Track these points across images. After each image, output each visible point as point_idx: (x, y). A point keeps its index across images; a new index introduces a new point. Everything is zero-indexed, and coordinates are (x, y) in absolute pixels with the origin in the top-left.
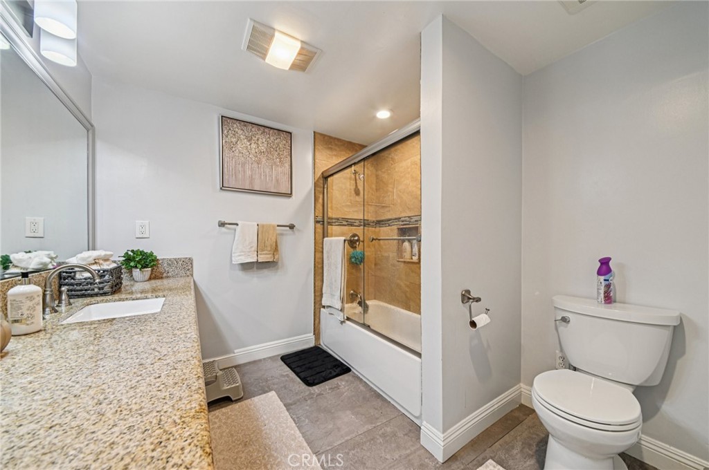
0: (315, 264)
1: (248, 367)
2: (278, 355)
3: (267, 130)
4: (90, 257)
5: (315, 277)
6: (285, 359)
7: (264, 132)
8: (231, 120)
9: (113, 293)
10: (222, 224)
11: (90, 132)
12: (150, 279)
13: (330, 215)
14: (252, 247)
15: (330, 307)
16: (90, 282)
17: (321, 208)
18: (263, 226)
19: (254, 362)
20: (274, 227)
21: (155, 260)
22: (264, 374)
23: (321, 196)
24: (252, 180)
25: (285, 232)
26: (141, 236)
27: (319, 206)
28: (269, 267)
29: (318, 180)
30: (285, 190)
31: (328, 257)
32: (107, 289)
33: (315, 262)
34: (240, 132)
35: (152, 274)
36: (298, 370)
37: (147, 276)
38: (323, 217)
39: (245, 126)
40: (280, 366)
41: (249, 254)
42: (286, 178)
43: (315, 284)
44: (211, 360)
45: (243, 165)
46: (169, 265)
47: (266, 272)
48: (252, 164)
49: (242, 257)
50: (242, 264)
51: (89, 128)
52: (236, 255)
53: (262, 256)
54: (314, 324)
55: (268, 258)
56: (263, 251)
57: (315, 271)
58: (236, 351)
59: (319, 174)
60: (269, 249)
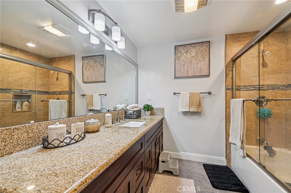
0: (226, 115)
1: (186, 162)
2: (202, 163)
3: (195, 45)
4: (131, 106)
5: (226, 124)
6: (206, 166)
7: (194, 46)
8: (179, 47)
9: (137, 118)
10: (175, 94)
11: (137, 66)
12: (151, 115)
13: (238, 84)
14: (186, 104)
15: (235, 144)
16: (131, 114)
17: (231, 80)
18: (192, 93)
19: (189, 161)
20: (198, 94)
21: (152, 108)
22: (192, 169)
23: (231, 73)
24: (187, 72)
25: (206, 96)
26: (149, 99)
27: (229, 79)
28: (197, 115)
29: (228, 64)
30: (205, 73)
31: (233, 112)
32: (135, 117)
33: (226, 114)
34: (182, 50)
35: (151, 113)
36: (210, 175)
37: (149, 114)
38: (232, 86)
39: (185, 47)
40: (202, 169)
41: (186, 107)
42: (206, 67)
43: (226, 127)
44: (168, 152)
45: (184, 65)
46: (156, 110)
47: (195, 117)
48: (188, 64)
49: (182, 109)
50: (183, 112)
51: (136, 65)
52: (180, 107)
53: (192, 109)
54: (226, 153)
55: (194, 110)
56: (192, 106)
57: (226, 119)
58: (181, 152)
59: (229, 59)
60: (195, 105)
